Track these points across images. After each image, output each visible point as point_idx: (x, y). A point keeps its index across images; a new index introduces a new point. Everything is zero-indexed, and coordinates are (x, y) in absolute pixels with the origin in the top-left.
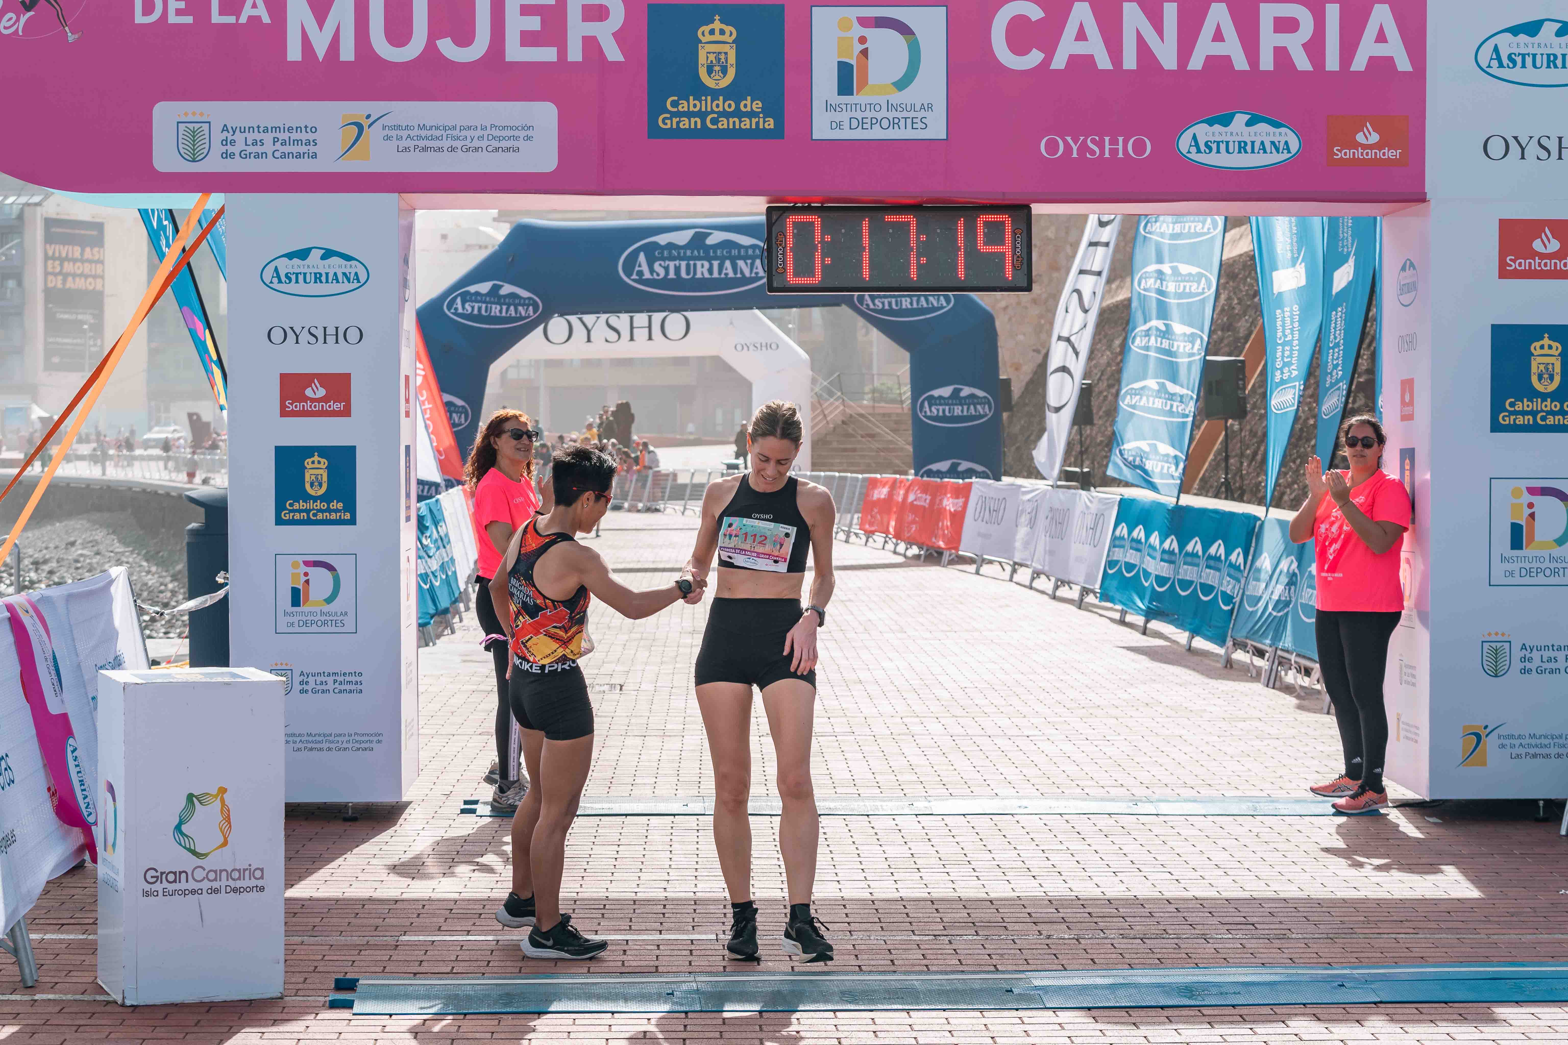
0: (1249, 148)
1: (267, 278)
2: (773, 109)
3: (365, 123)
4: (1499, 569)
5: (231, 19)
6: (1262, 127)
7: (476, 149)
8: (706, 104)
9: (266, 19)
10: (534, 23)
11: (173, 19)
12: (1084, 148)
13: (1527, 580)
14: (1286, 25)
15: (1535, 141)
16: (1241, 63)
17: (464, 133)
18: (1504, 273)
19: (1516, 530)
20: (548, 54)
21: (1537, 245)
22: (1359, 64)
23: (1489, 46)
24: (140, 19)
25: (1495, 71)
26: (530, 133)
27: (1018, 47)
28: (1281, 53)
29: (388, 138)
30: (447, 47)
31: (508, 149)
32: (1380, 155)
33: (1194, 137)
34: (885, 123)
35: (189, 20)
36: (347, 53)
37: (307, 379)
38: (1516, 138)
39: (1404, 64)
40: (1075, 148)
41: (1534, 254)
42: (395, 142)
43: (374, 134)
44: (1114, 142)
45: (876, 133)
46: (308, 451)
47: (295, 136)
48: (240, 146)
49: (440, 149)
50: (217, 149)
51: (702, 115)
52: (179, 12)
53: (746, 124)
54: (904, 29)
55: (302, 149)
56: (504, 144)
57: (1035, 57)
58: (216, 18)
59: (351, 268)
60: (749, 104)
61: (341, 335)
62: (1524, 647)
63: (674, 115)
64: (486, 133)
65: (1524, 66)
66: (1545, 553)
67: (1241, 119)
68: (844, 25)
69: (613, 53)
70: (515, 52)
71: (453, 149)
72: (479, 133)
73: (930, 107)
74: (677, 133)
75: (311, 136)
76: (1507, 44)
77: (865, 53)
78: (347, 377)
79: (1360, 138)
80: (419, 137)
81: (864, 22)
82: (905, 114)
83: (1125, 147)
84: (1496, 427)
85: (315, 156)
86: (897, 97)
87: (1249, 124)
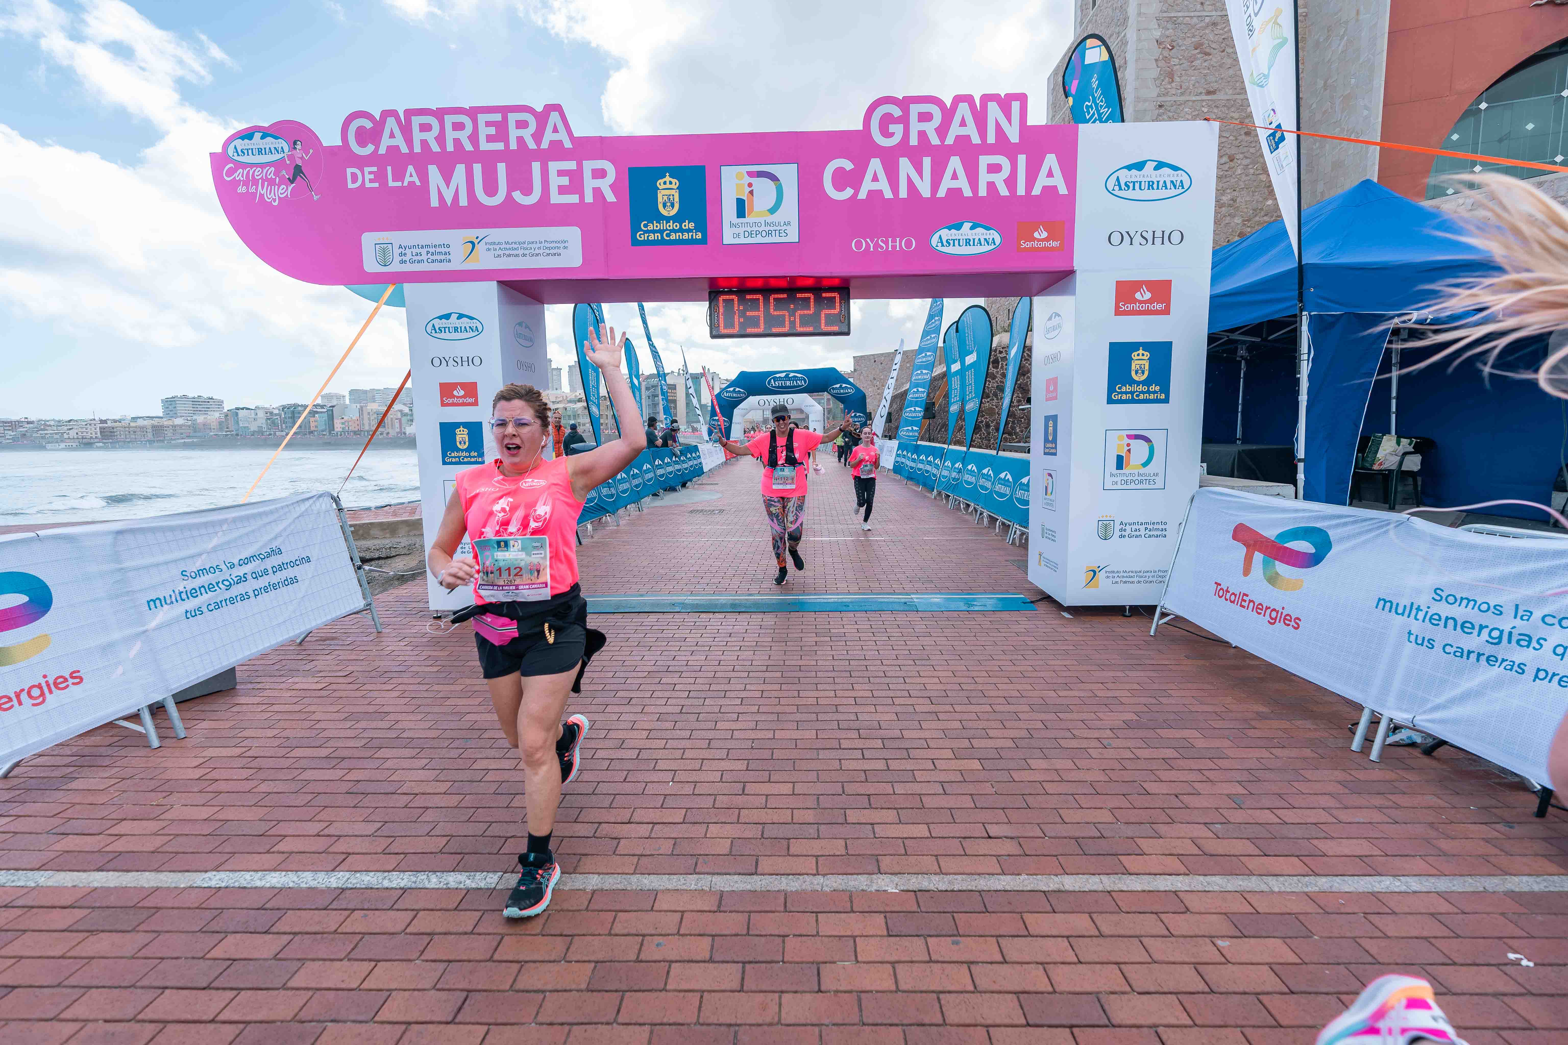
0: (971, 243)
1: (429, 330)
2: (701, 227)
3: (476, 242)
4: (1109, 481)
5: (399, 184)
6: (980, 230)
7: (537, 255)
8: (663, 225)
9: (418, 183)
10: (565, 181)
11: (368, 185)
12: (877, 245)
13: (1125, 487)
14: (994, 169)
15: (1139, 233)
16: (967, 192)
17: (530, 245)
18: (1118, 312)
19: (1120, 459)
20: (574, 199)
21: (1138, 296)
22: (1036, 191)
23: (1114, 177)
24: (350, 186)
25: (1117, 192)
26: (566, 245)
27: (839, 186)
28: (991, 186)
29: (489, 250)
30: (517, 195)
31: (555, 254)
32: (1047, 244)
33: (940, 237)
34: (764, 234)
35: (376, 185)
36: (463, 201)
37: (454, 386)
38: (1128, 233)
39: (1063, 190)
40: (872, 246)
41: (1135, 301)
42: (492, 252)
43: (480, 248)
44: (894, 241)
45: (759, 240)
46: (457, 425)
47: (438, 250)
48: (409, 256)
49: (517, 255)
50: (397, 259)
51: (661, 232)
52: (371, 181)
53: (686, 236)
54: (773, 178)
55: (443, 257)
56: (552, 251)
57: (849, 192)
58: (391, 184)
59: (473, 324)
60: (687, 225)
61: (470, 361)
62: (1122, 523)
63: (645, 232)
64: (542, 245)
65: (1134, 189)
66: (1136, 472)
67: (967, 226)
68: (739, 176)
69: (610, 197)
70: (556, 198)
71: (525, 255)
72: (538, 245)
73: (789, 223)
74: (648, 243)
75: (447, 250)
76: (1125, 176)
77: (751, 192)
78: (475, 384)
79: (1036, 235)
80: (506, 249)
81: (751, 174)
82: (775, 228)
83: (900, 244)
84: (1110, 401)
85: (450, 261)
86: (770, 218)
87: (972, 228)
